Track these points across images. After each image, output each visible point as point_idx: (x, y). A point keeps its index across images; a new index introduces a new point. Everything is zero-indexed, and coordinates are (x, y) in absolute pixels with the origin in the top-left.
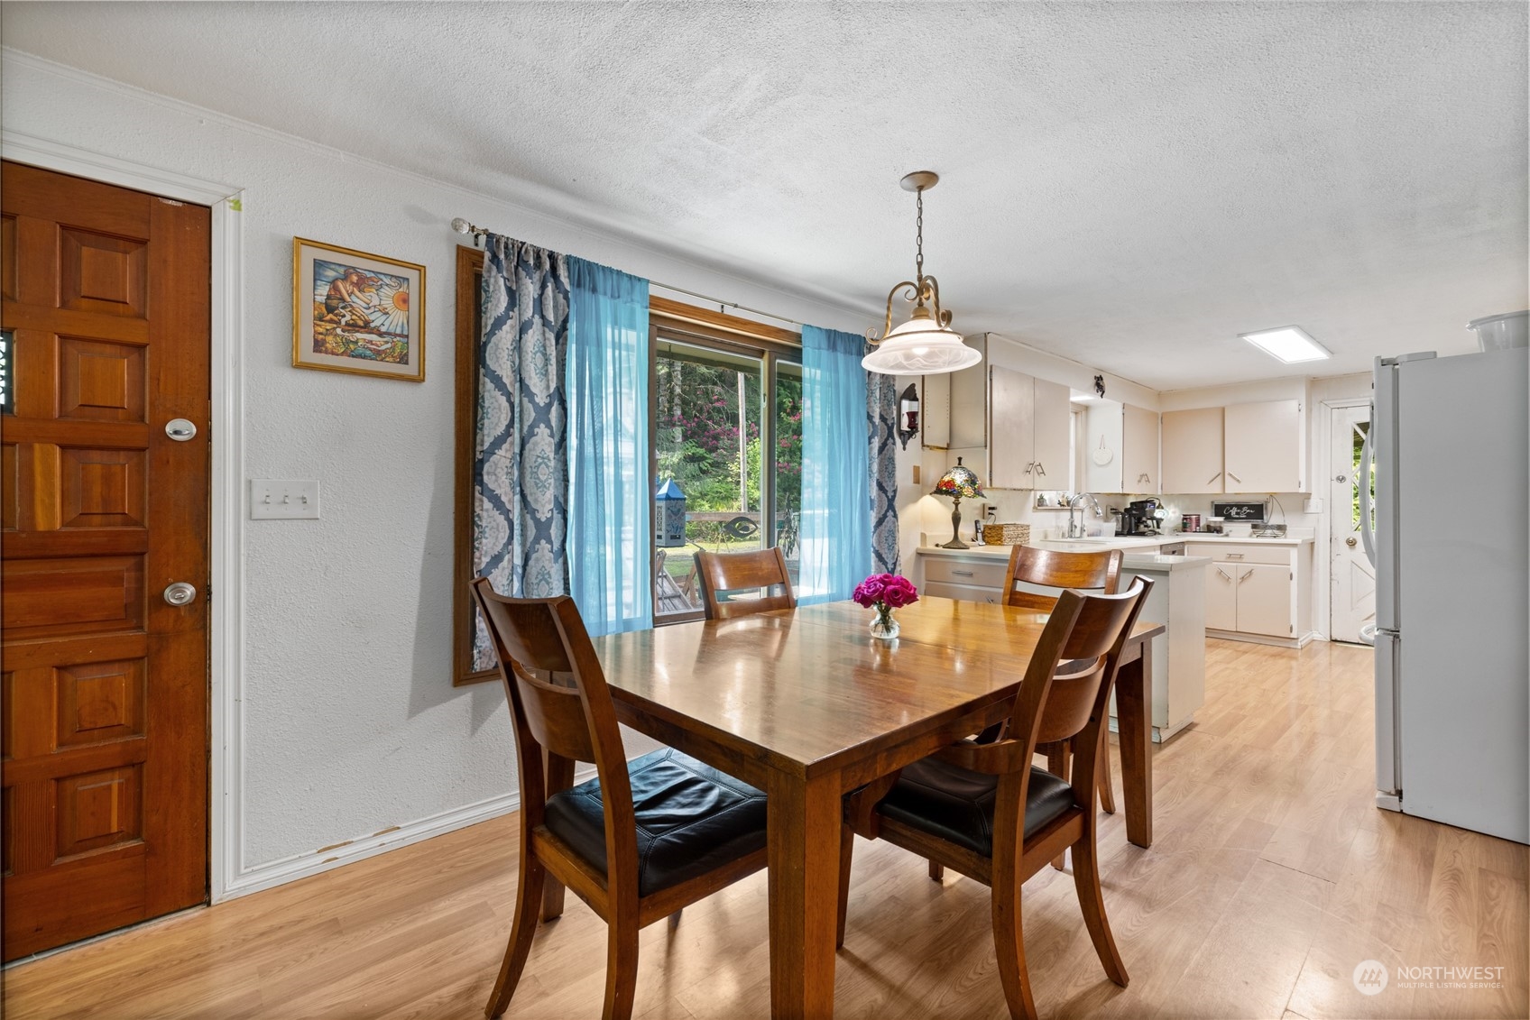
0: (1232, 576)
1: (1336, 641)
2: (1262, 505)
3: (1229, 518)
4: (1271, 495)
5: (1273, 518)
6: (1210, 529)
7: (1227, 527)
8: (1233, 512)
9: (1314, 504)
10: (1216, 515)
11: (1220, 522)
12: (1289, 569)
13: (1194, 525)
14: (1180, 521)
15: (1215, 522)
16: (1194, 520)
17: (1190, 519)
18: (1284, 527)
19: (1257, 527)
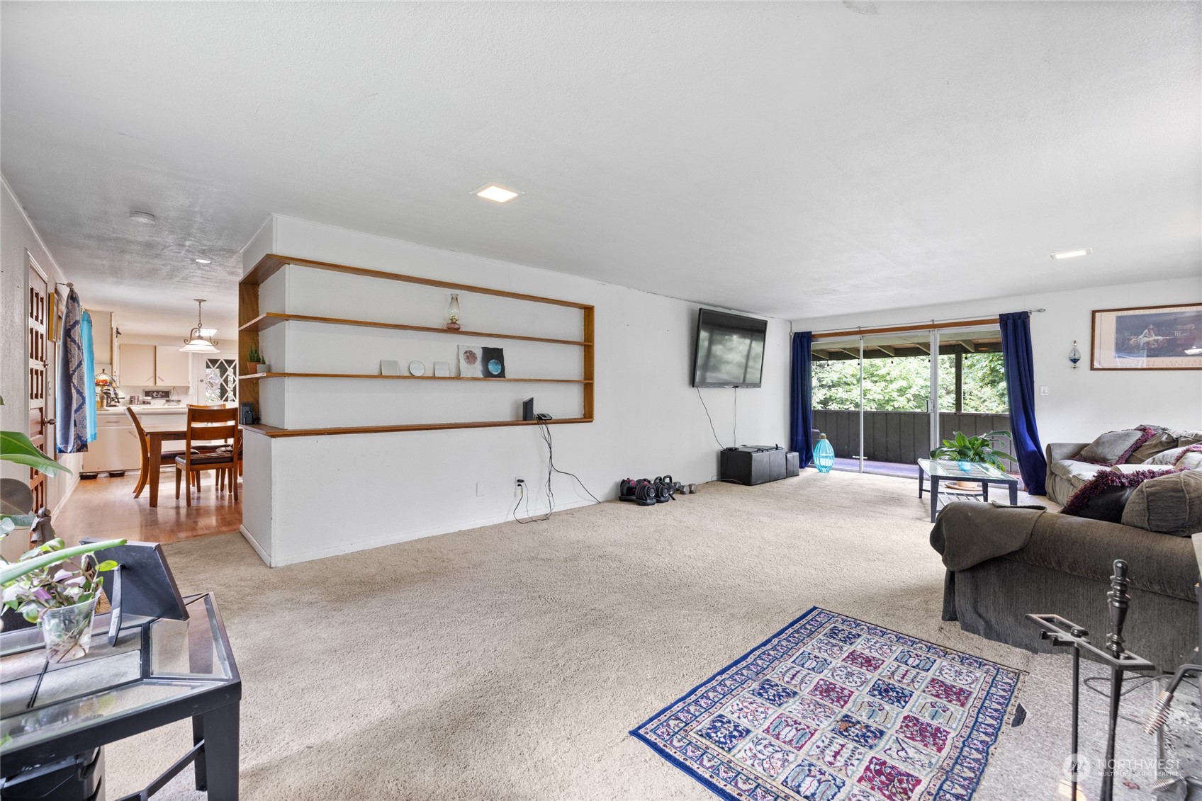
2: (170, 392)
3: (153, 398)
4: (174, 387)
5: (173, 397)
6: (144, 403)
7: (153, 402)
8: (155, 394)
9: (191, 391)
10: (146, 396)
11: (149, 399)
13: (136, 401)
14: (129, 399)
15: (146, 399)
16: (135, 399)
18: (180, 401)
19: (167, 401)
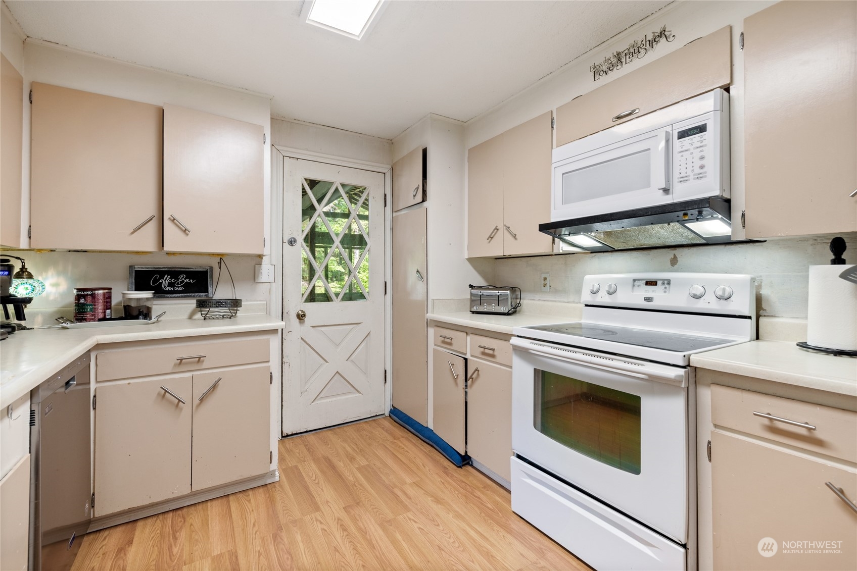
0: (185, 396)
1: (288, 436)
2: (206, 272)
3: (160, 293)
5: (220, 292)
6: (130, 313)
7: (158, 307)
8: (165, 282)
9: (267, 271)
10: (138, 288)
11: (148, 299)
12: (269, 367)
13: (100, 307)
14: (72, 299)
15: (138, 300)
16: (101, 298)
17: (93, 296)
18: (236, 303)
19: (202, 304)
